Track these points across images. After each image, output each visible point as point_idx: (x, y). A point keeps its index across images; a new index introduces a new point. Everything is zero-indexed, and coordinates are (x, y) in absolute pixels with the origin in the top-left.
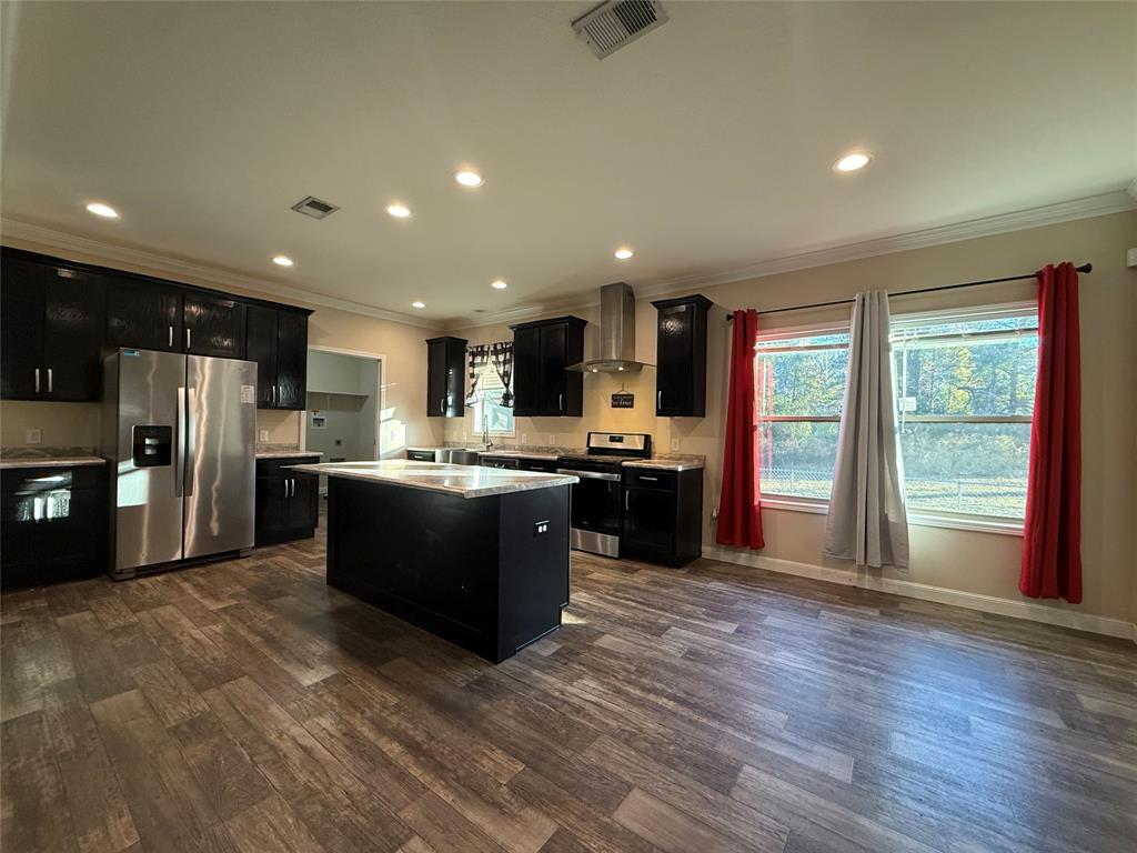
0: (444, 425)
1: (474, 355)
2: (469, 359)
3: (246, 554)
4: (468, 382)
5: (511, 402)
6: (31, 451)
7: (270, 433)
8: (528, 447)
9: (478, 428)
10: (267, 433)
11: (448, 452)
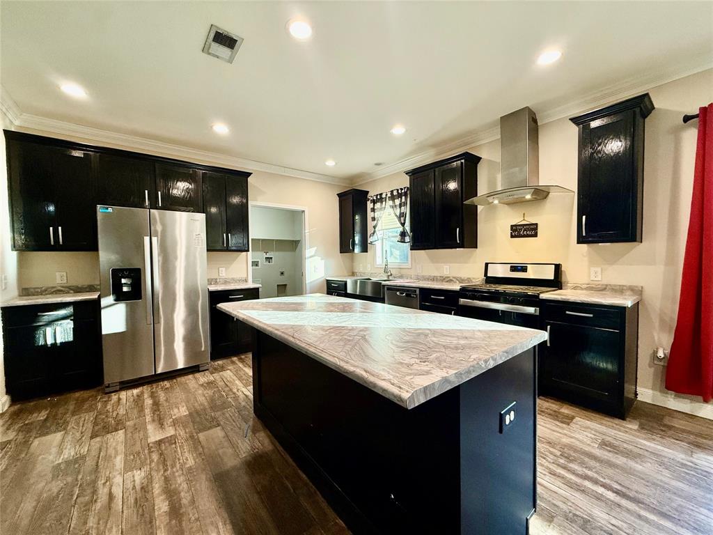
0: (352, 260)
1: (374, 202)
2: (370, 205)
3: (205, 368)
4: (370, 224)
5: (407, 239)
6: (60, 288)
7: (226, 270)
8: (423, 276)
9: (379, 261)
10: (224, 269)
11: (356, 282)
